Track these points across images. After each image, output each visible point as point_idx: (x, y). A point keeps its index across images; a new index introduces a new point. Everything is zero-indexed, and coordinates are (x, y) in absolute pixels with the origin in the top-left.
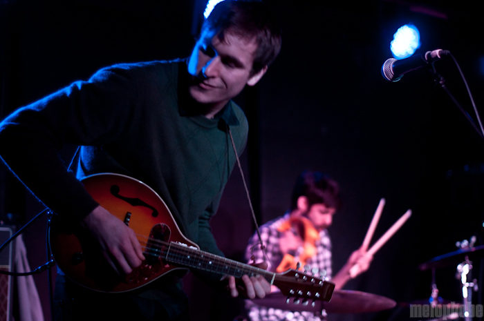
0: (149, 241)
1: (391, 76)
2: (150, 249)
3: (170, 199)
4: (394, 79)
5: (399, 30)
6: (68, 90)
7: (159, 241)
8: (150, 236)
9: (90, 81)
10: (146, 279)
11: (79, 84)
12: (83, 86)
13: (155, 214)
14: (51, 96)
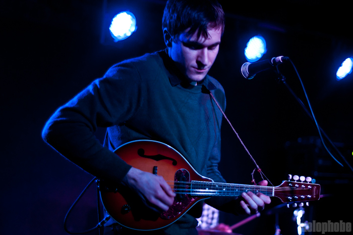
0: (175, 183)
1: (247, 75)
2: (177, 189)
3: (182, 149)
4: (249, 77)
5: (250, 40)
6: (90, 88)
7: (182, 182)
8: (175, 180)
9: (104, 77)
10: (180, 213)
11: (97, 81)
12: (101, 82)
13: (175, 164)
14: (79, 95)
